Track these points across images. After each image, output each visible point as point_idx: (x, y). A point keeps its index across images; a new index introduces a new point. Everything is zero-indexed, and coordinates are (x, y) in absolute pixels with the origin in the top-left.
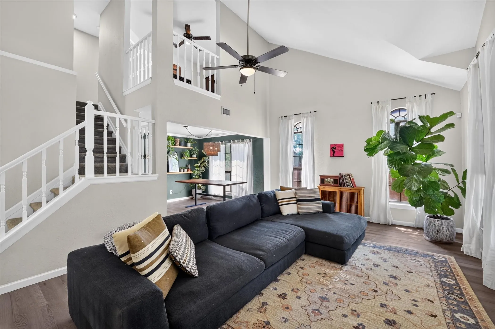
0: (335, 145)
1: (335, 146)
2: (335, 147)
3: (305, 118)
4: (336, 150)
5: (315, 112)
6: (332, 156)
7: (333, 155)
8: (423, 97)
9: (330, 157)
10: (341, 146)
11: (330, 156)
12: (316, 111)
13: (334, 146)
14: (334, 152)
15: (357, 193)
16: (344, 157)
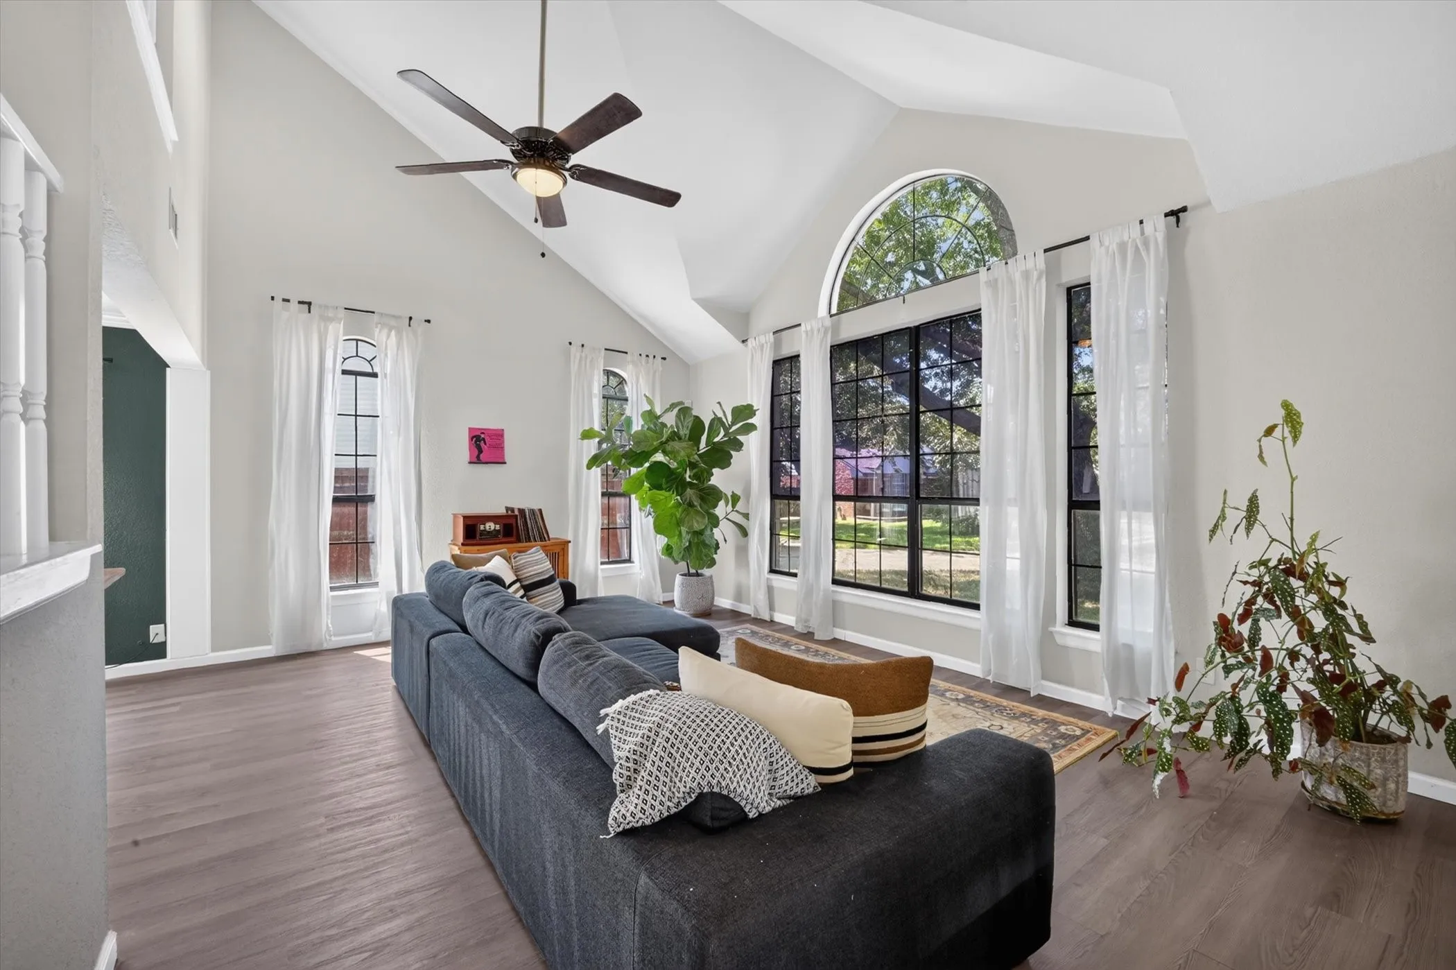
0: (483, 431)
1: (483, 433)
2: (483, 436)
3: (393, 333)
4: (485, 444)
5: (425, 321)
6: (475, 460)
7: (478, 457)
8: (651, 357)
9: (470, 463)
10: (498, 435)
11: (469, 461)
12: (429, 321)
13: (478, 433)
14: (480, 451)
15: (558, 553)
16: (505, 463)
